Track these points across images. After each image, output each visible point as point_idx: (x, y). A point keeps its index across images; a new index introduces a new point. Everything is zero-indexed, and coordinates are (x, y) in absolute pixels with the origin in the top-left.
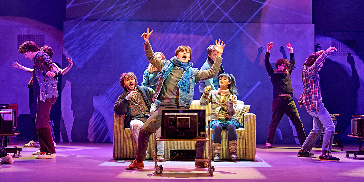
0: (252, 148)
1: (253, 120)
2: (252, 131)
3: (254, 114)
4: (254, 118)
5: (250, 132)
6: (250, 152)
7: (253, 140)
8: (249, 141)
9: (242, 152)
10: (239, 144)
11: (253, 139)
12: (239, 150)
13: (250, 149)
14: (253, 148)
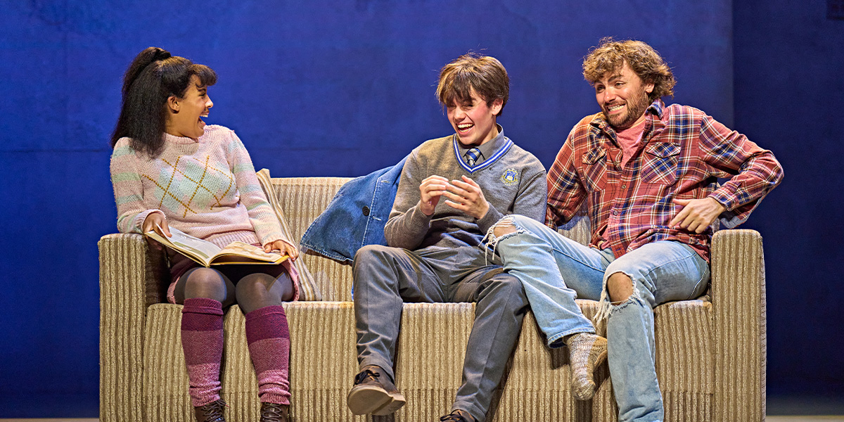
0: (745, 390)
1: (750, 260)
2: (746, 314)
3: (755, 232)
4: (754, 249)
5: (736, 317)
6: (736, 414)
7: (749, 355)
8: (732, 361)
9: (698, 410)
10: (682, 371)
11: (749, 349)
12: (685, 400)
13: (736, 396)
14: (748, 393)
